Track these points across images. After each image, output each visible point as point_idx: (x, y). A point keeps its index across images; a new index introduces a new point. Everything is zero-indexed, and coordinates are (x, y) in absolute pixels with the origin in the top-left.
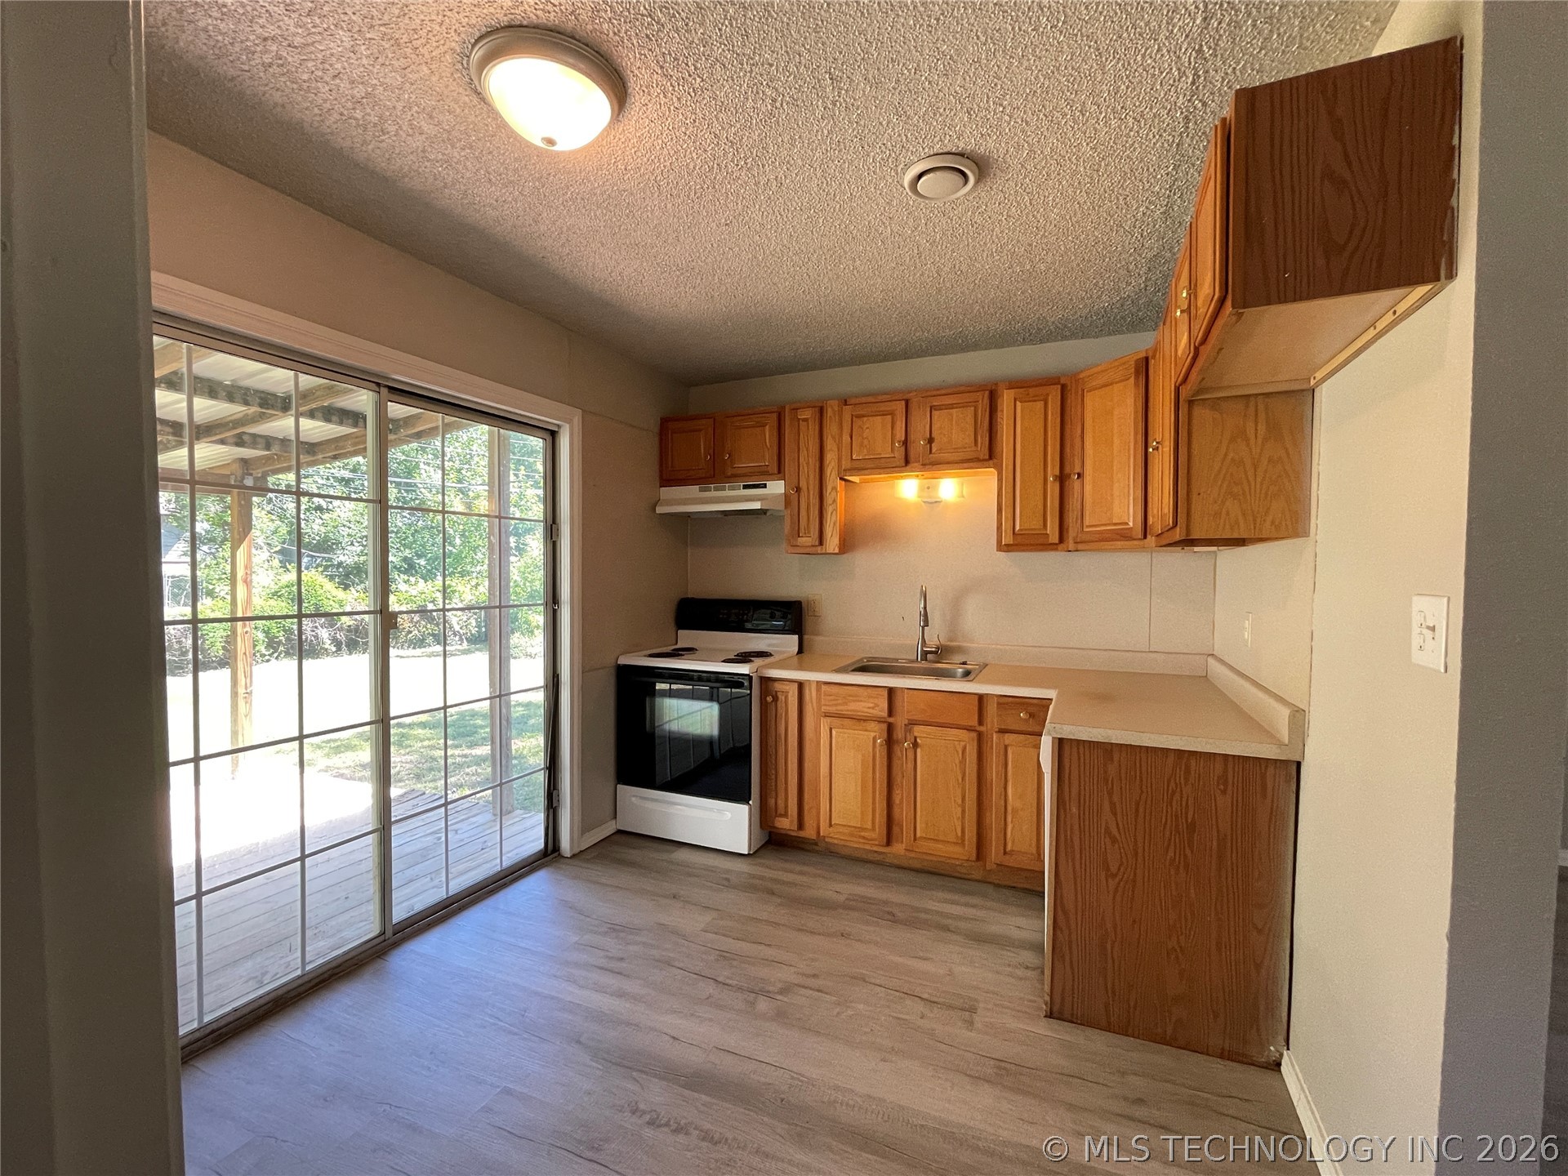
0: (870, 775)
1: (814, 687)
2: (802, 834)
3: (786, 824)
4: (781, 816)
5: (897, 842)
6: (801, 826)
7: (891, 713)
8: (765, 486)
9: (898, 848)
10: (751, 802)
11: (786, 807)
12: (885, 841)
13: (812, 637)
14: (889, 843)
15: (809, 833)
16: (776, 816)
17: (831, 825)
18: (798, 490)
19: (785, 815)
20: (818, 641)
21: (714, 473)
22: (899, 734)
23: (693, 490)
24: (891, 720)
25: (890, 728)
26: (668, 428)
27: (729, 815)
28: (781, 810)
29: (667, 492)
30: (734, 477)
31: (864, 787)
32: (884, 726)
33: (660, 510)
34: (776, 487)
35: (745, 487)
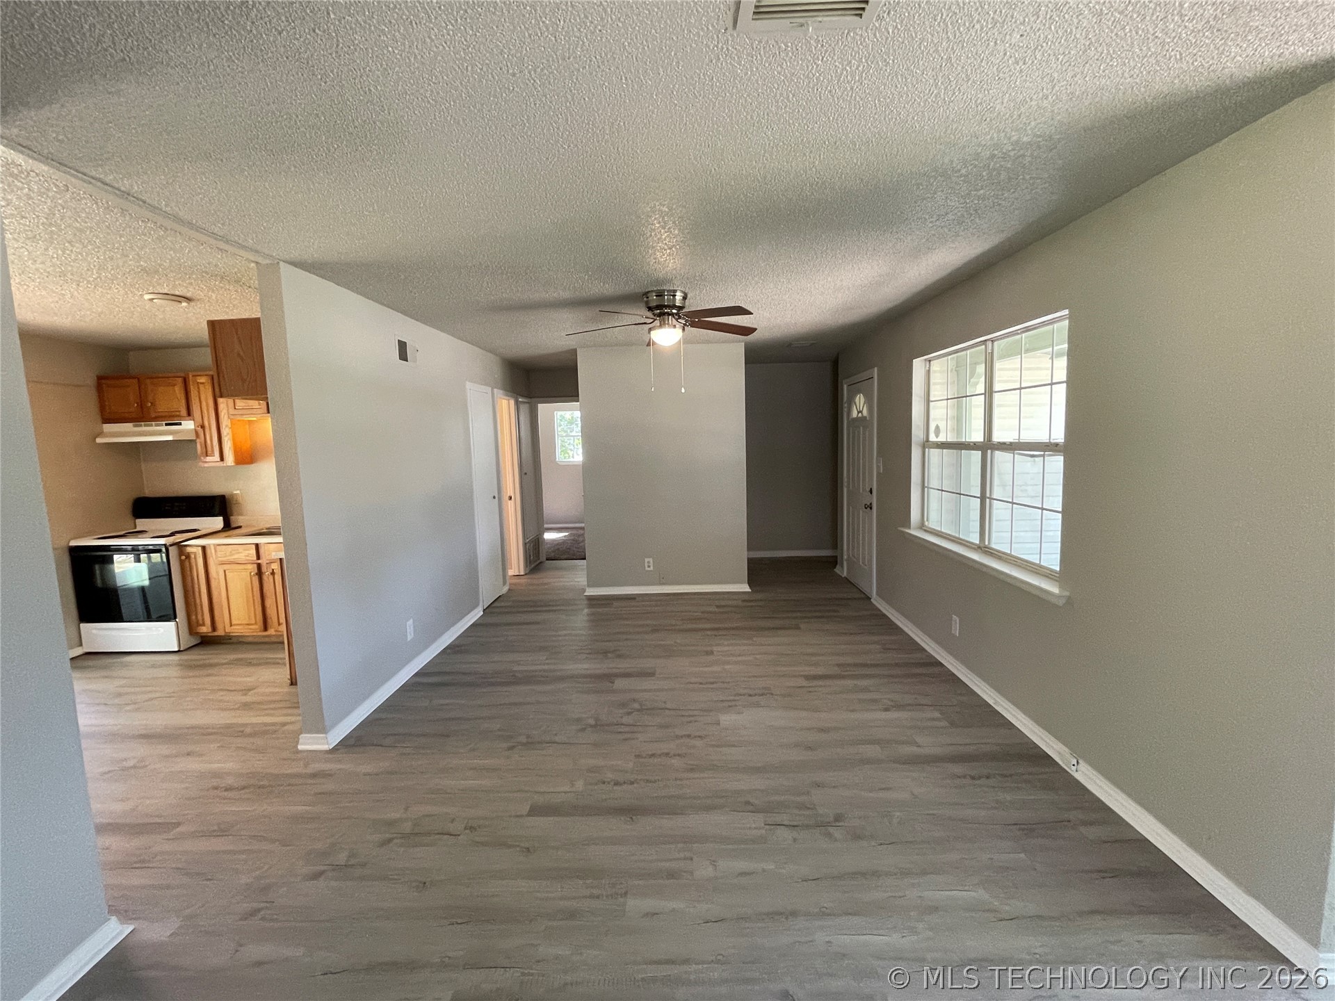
0: (251, 595)
1: (212, 547)
2: (216, 634)
3: (205, 629)
4: (201, 625)
5: (271, 628)
6: (214, 628)
7: (258, 558)
8: (180, 424)
9: (271, 632)
10: (177, 620)
11: (203, 619)
12: (263, 628)
13: (236, 517)
14: (266, 628)
15: (220, 632)
16: (198, 626)
17: (231, 626)
18: (203, 427)
19: (203, 624)
20: (236, 520)
21: (142, 415)
22: (264, 569)
23: (128, 426)
24: (259, 561)
25: (259, 566)
26: (102, 383)
27: (162, 630)
28: (201, 622)
29: (108, 428)
30: (157, 419)
31: (248, 601)
32: (256, 565)
33: (99, 440)
34: (188, 425)
35: (167, 425)
